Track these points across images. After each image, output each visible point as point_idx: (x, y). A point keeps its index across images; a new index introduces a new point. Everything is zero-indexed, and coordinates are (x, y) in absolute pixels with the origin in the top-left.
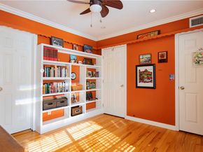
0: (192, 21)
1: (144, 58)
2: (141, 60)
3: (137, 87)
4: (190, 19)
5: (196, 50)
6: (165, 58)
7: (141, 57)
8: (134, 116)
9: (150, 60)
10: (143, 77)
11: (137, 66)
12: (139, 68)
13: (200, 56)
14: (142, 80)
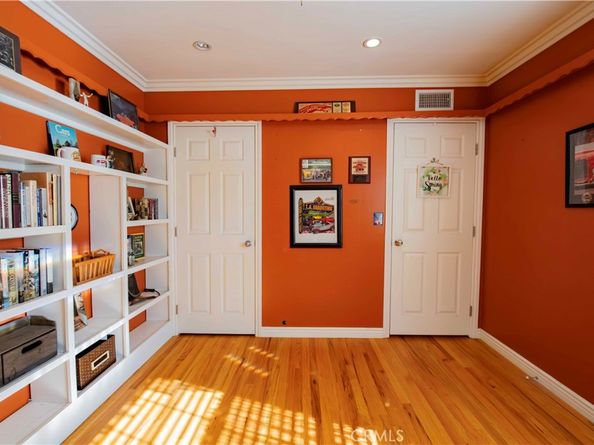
0: (421, 96)
1: (312, 169)
2: (306, 173)
3: (293, 245)
4: (418, 92)
5: (426, 161)
6: (366, 172)
7: (305, 164)
8: (284, 324)
9: (330, 174)
10: (311, 218)
11: (293, 188)
12: (298, 194)
13: (433, 175)
14: (307, 225)
